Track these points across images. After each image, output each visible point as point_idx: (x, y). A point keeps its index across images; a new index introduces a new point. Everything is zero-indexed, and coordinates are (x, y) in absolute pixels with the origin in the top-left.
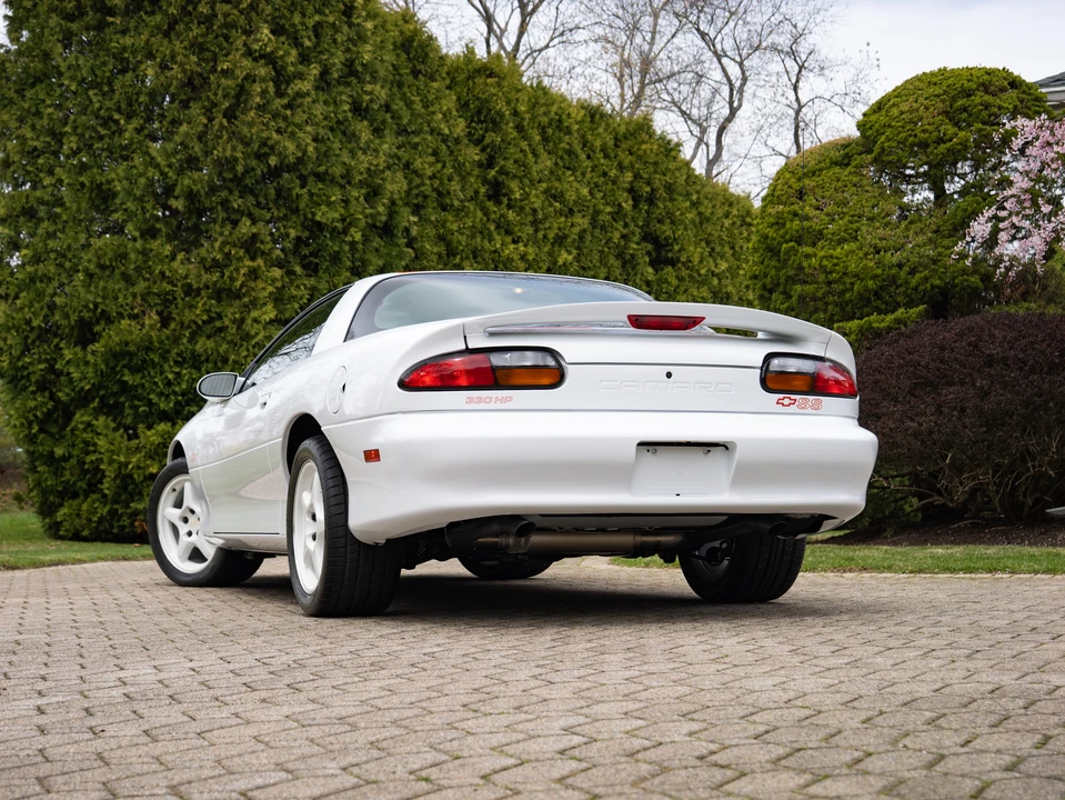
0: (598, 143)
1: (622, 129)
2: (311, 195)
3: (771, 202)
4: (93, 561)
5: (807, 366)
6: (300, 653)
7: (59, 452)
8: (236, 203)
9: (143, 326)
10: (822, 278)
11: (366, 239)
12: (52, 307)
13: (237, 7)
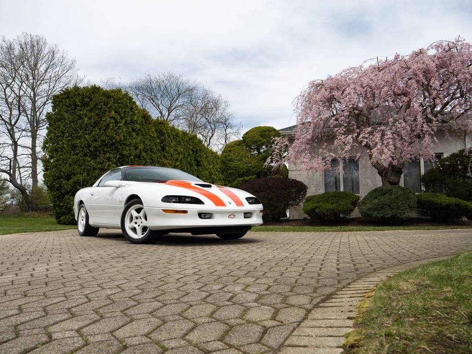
0: (185, 140)
1: (191, 137)
2: (122, 148)
6: (123, 250)
7: (61, 204)
8: (106, 149)
9: (83, 176)
10: (234, 169)
11: (134, 158)
12: (61, 172)
13: (107, 107)
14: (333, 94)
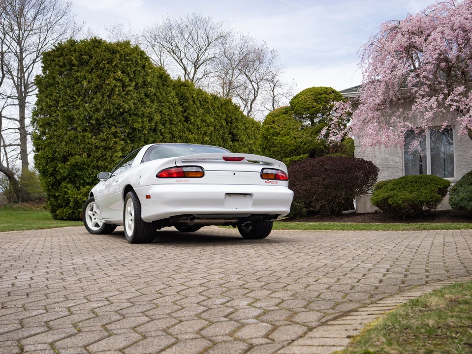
0: (216, 106)
1: (223, 102)
2: (132, 120)
3: (265, 124)
4: (67, 226)
5: (274, 172)
6: (126, 255)
7: (57, 194)
8: (111, 122)
9: (82, 157)
10: (279, 146)
11: (148, 133)
12: (55, 152)
13: (111, 65)
14: (413, 40)
